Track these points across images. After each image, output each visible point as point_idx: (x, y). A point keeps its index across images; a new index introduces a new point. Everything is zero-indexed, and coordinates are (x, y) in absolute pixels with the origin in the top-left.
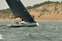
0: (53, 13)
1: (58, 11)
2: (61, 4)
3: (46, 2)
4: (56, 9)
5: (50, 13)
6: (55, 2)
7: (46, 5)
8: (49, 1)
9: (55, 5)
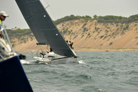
0: (80, 36)
1: (88, 32)
2: (94, 19)
3: (67, 17)
4: (85, 29)
5: (75, 37)
6: (83, 17)
7: (67, 22)
8: (72, 16)
9: (82, 22)
